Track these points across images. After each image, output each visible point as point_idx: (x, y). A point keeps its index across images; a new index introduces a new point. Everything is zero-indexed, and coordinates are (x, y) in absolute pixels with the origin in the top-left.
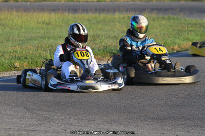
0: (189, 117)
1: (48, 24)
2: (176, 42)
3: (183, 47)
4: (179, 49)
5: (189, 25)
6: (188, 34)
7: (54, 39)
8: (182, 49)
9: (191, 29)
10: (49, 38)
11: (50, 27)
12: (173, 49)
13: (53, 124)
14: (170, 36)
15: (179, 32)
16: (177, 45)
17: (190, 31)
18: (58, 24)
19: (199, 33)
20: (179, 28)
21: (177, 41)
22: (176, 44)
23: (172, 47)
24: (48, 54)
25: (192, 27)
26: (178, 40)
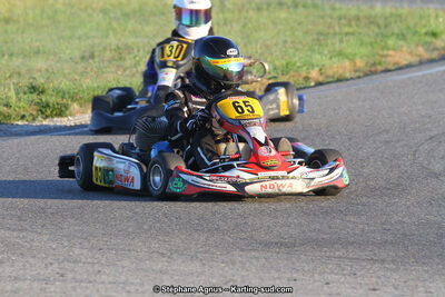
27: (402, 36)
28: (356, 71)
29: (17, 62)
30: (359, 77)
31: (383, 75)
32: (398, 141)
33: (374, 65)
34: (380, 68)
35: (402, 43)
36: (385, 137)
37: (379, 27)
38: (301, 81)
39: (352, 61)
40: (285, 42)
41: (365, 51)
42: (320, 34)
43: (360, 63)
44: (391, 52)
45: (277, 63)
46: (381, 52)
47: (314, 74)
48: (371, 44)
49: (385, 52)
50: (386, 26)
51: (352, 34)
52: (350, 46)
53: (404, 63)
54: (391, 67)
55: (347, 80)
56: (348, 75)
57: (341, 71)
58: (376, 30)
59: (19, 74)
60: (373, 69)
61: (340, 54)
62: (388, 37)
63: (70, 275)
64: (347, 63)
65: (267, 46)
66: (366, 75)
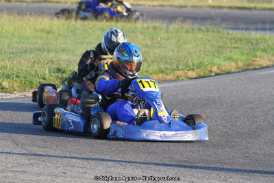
0: (226, 161)
1: (48, 32)
2: (215, 62)
3: (224, 69)
4: (218, 72)
5: (233, 41)
6: (231, 52)
7: (56, 52)
8: (222, 71)
9: (235, 45)
10: (49, 51)
11: (51, 36)
12: (211, 71)
13: (48, 164)
14: (208, 54)
15: (220, 50)
16: (216, 66)
17: (234, 48)
18: (62, 33)
19: (245, 51)
20: (220, 44)
21: (216, 60)
22: (214, 65)
23: (209, 69)
24: (47, 72)
25: (237, 43)
26: (218, 59)
27: (265, 50)
28: (238, 68)
29: (52, 55)
30: (239, 72)
31: (253, 71)
32: (258, 108)
33: (248, 65)
34: (251, 67)
35: (264, 54)
36: (250, 105)
37: (252, 45)
38: (207, 72)
39: (236, 62)
40: (200, 51)
41: (244, 57)
42: (219, 47)
43: (241, 64)
44: (258, 59)
45: (195, 62)
46: (253, 59)
47: (215, 69)
48: (247, 54)
49: (255, 59)
50: (256, 44)
51: (237, 48)
52: (236, 55)
53: (265, 65)
54: (257, 67)
55: (232, 73)
56: (233, 70)
57: (229, 68)
58: (251, 46)
59: (52, 62)
60: (247, 68)
61: (230, 59)
62: (257, 50)
63: (69, 173)
64: (233, 64)
65: (189, 53)
66: (243, 71)
